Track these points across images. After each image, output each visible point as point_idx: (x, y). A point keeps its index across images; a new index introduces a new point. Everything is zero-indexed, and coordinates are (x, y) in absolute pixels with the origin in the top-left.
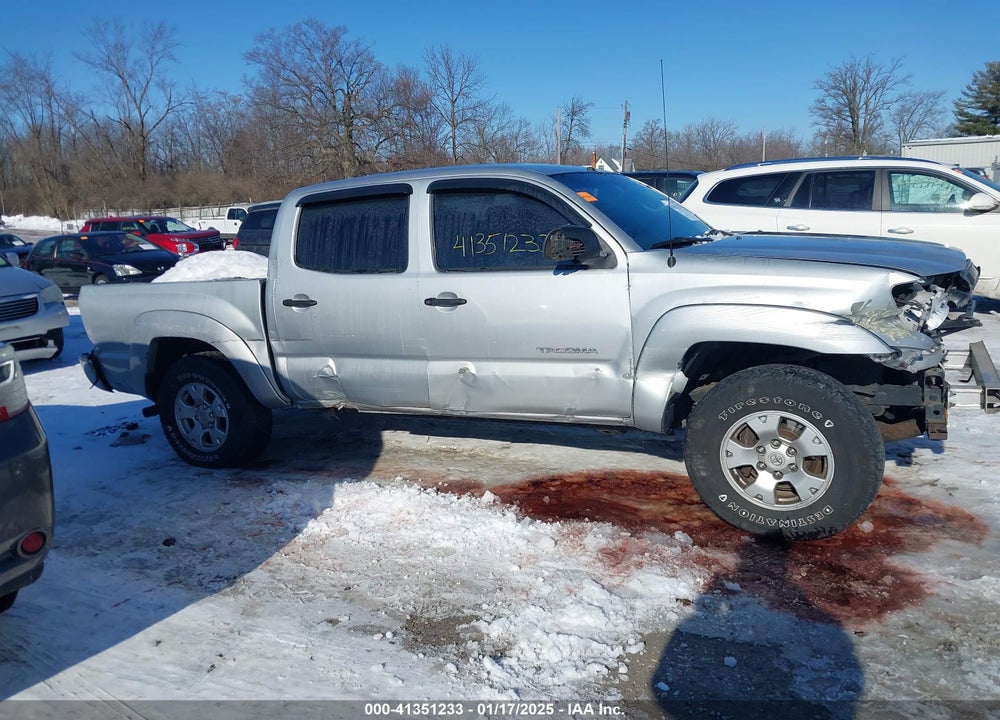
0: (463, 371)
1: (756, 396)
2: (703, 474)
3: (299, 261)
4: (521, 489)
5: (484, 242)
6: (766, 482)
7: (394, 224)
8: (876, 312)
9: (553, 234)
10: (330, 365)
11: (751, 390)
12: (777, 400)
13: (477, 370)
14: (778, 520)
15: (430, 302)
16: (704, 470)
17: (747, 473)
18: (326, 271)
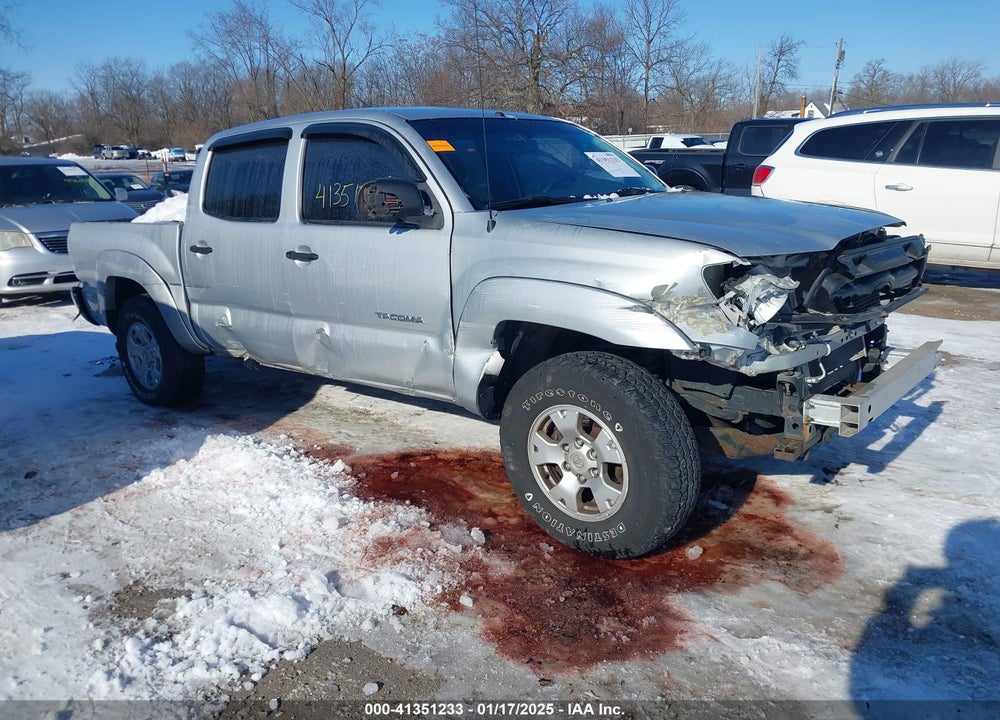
0: (321, 331)
1: (554, 386)
2: (512, 468)
3: (206, 208)
4: (385, 461)
5: (340, 192)
6: (569, 483)
7: (275, 170)
8: (684, 298)
9: (366, 186)
10: (228, 315)
11: (549, 379)
12: (572, 394)
13: (332, 331)
14: (577, 530)
15: (291, 255)
16: (514, 464)
17: (554, 473)
18: (223, 218)
